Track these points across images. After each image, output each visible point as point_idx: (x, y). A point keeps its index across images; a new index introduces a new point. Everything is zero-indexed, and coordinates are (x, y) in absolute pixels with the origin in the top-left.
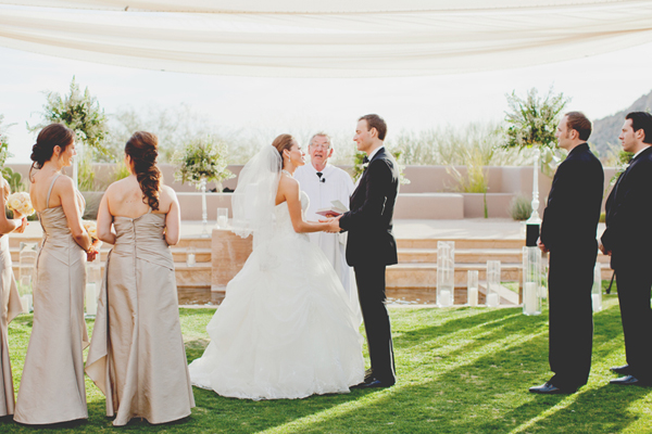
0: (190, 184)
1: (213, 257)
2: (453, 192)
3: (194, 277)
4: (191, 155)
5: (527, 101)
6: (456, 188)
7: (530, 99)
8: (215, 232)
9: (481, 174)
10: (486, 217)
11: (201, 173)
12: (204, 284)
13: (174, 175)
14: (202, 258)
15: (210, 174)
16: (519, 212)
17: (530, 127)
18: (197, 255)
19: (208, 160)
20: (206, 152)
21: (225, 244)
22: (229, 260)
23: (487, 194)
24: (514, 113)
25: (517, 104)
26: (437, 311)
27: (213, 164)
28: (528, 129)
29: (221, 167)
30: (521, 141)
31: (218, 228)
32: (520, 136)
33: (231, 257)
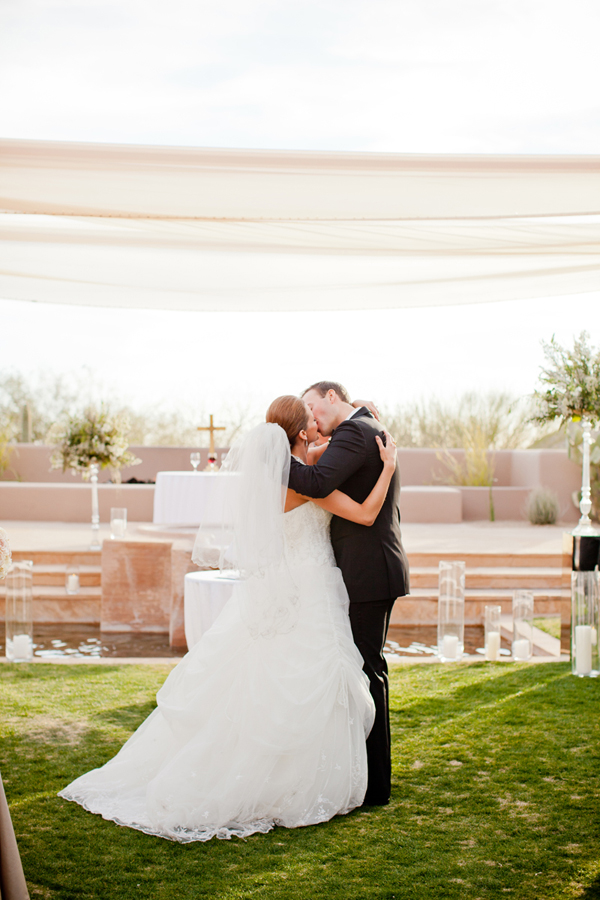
0: (74, 473)
1: (104, 580)
2: (446, 485)
3: (76, 610)
4: (75, 431)
5: (572, 351)
6: (451, 479)
7: (578, 347)
8: (107, 544)
9: (484, 460)
10: (493, 518)
11: (91, 456)
12: (90, 620)
13: (51, 459)
14: (89, 580)
15: (103, 458)
16: (539, 513)
17: (580, 389)
18: (82, 576)
19: (101, 438)
20: (97, 426)
21: (121, 562)
22: (127, 585)
23: (495, 488)
24: (554, 369)
25: (558, 356)
26: (440, 669)
27: (107, 444)
28: (577, 392)
29: (118, 449)
30: (566, 411)
31: (112, 537)
32: (563, 405)
33: (131, 579)
